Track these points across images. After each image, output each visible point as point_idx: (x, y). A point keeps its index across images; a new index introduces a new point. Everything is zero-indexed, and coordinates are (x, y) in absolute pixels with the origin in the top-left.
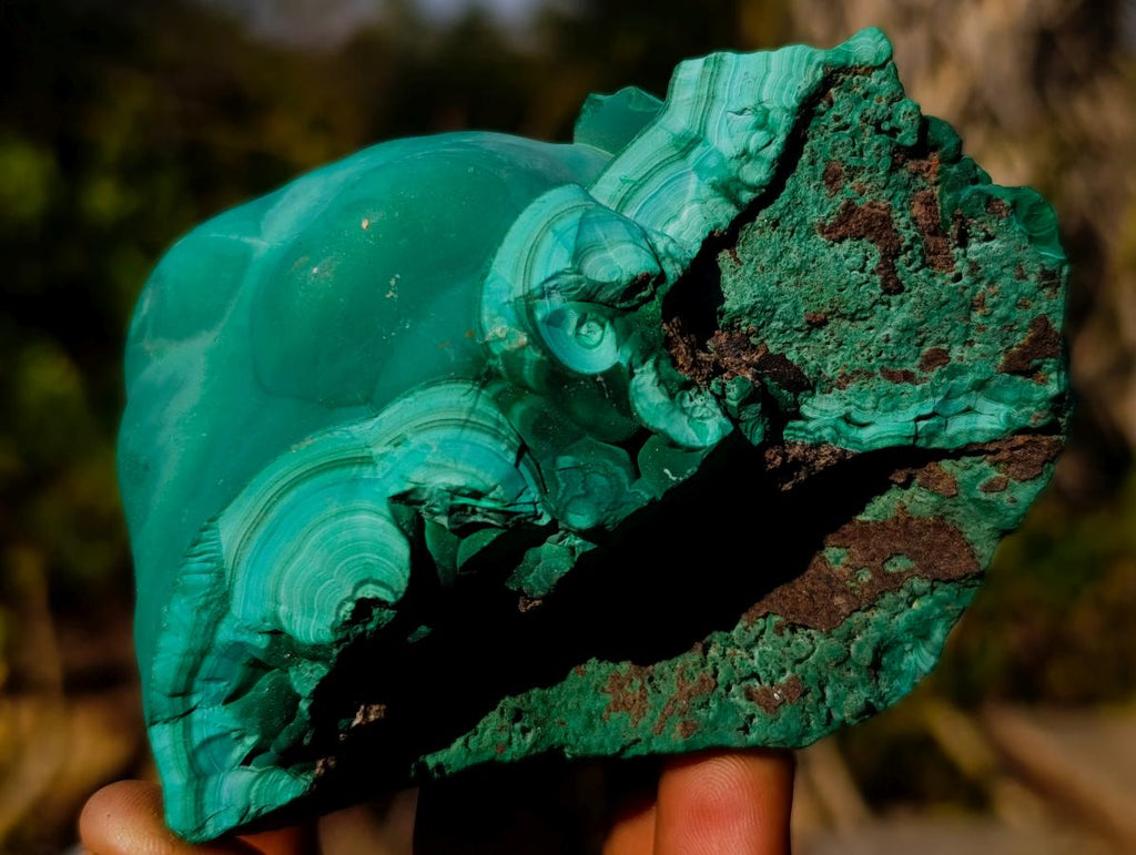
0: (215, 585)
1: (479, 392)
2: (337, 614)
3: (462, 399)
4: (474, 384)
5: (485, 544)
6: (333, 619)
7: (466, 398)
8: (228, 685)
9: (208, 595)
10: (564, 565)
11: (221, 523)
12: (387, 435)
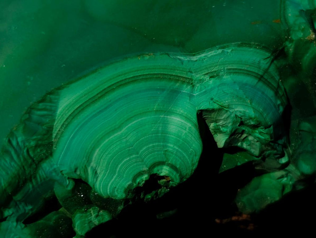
0: (45, 135)
1: (272, 61)
2: (134, 179)
3: (262, 62)
4: (272, 54)
5: (239, 164)
6: (130, 182)
7: (265, 62)
8: (32, 210)
9: (40, 140)
10: (274, 196)
11: (63, 92)
12: (206, 68)
